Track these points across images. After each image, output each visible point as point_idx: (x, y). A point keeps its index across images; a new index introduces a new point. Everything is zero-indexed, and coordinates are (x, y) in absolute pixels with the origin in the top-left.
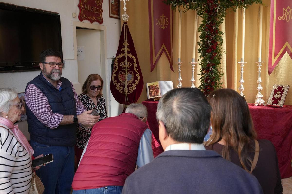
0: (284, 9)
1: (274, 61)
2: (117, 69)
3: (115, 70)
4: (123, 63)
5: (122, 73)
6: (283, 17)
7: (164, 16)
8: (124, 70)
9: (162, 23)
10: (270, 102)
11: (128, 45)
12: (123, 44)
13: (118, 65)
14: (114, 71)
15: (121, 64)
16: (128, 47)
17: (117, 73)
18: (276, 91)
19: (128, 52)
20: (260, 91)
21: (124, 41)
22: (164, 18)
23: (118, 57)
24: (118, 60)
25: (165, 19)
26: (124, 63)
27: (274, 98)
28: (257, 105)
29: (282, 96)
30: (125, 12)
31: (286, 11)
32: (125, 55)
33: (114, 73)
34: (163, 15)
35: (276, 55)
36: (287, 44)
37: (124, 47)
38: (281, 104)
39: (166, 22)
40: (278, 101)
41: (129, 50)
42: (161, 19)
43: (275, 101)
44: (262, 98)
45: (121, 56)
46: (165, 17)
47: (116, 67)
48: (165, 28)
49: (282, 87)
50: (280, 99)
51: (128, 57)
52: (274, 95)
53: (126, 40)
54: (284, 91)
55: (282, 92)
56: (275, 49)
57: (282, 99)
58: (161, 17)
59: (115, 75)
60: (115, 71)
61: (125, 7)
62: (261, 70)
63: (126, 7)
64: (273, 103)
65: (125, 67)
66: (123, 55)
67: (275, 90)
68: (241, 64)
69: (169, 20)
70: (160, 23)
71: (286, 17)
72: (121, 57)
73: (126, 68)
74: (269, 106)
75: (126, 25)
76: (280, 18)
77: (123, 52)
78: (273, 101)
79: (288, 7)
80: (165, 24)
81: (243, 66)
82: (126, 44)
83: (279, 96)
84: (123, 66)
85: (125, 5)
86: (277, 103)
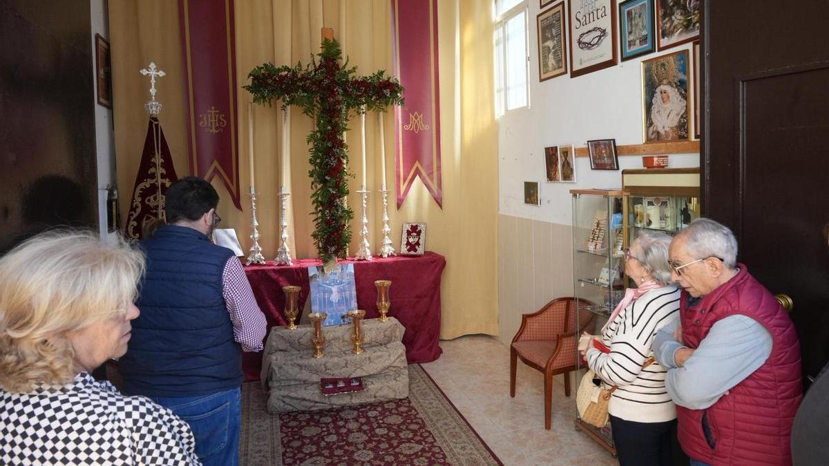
0: (411, 115)
1: (403, 188)
2: (139, 210)
3: (135, 212)
4: (152, 198)
5: (150, 218)
6: (410, 125)
7: (215, 110)
8: (154, 211)
9: (211, 123)
10: (404, 250)
11: (162, 163)
12: (153, 160)
13: (143, 202)
14: (132, 215)
15: (149, 201)
16: (163, 165)
17: (139, 219)
18: (409, 233)
19: (163, 176)
20: (388, 235)
21: (154, 154)
22: (215, 113)
23: (142, 185)
24: (141, 192)
25: (217, 116)
26: (155, 198)
27: (408, 243)
28: (386, 256)
29: (419, 238)
30: (153, 98)
31: (414, 119)
32: (157, 181)
33: (132, 218)
34: (213, 108)
35: (405, 180)
36: (417, 164)
37: (154, 165)
38: (420, 251)
39: (219, 120)
40: (417, 247)
41: (164, 172)
42: (209, 116)
43: (412, 247)
44: (391, 244)
45: (147, 184)
46: (218, 111)
47: (137, 207)
48: (217, 131)
49: (417, 226)
50: (418, 244)
51: (163, 185)
52: (407, 238)
53: (158, 152)
54: (420, 231)
55: (419, 233)
56: (404, 172)
57: (421, 243)
58: (209, 111)
59: (135, 224)
60: (135, 215)
61: (153, 87)
62: (386, 202)
63: (155, 88)
64: (409, 250)
65: (158, 206)
66: (153, 181)
67: (408, 231)
68: (361, 194)
69: (227, 118)
70: (208, 123)
71: (414, 126)
72: (148, 186)
73: (160, 207)
74: (404, 256)
75: (156, 123)
76: (407, 127)
77: (153, 176)
78: (409, 247)
79: (416, 113)
80: (217, 125)
81: (366, 197)
82: (158, 159)
83: (416, 240)
84: (152, 205)
85: (153, 84)
86: (416, 250)
